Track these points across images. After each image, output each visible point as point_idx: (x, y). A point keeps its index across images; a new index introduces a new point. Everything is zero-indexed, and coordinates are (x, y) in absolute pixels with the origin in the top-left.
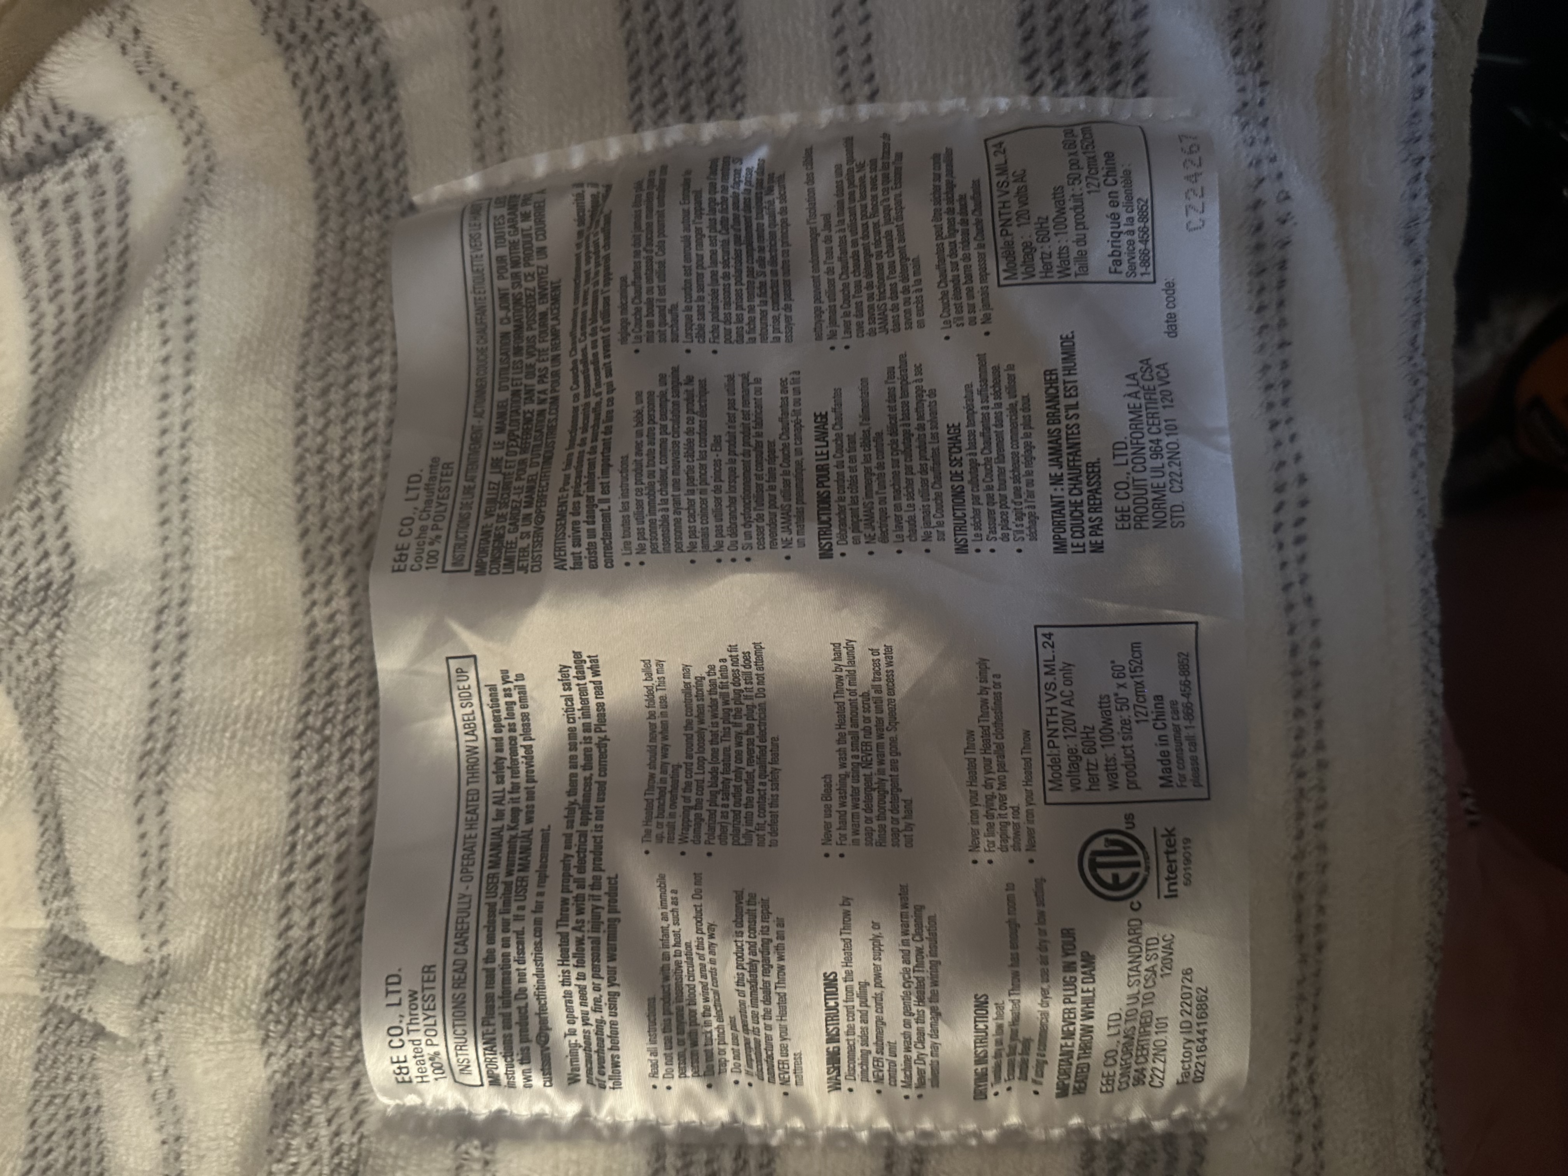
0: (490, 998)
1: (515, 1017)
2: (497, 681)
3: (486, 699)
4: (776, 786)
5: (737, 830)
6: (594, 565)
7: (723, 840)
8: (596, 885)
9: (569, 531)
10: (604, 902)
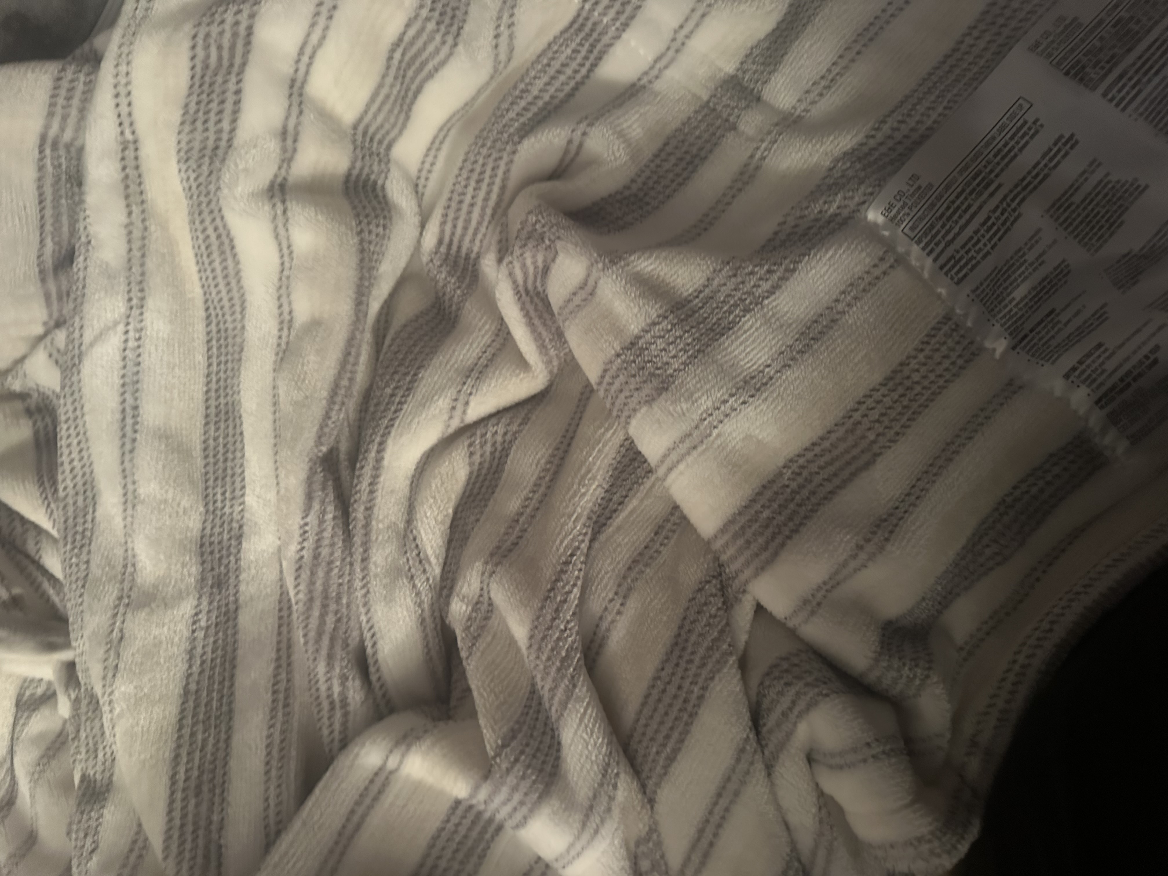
0: (943, 215)
1: (947, 227)
2: (1031, 121)
3: (1019, 124)
4: (1111, 236)
5: (1083, 238)
6: (1117, 105)
7: (1076, 237)
8: (1014, 210)
9: (1120, 84)
10: (1012, 219)
